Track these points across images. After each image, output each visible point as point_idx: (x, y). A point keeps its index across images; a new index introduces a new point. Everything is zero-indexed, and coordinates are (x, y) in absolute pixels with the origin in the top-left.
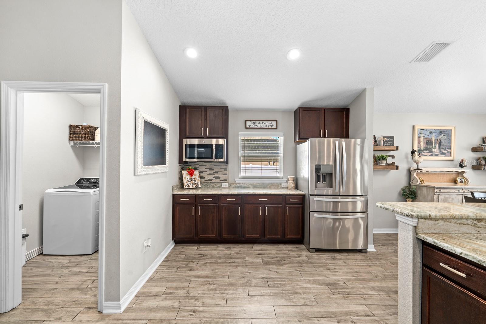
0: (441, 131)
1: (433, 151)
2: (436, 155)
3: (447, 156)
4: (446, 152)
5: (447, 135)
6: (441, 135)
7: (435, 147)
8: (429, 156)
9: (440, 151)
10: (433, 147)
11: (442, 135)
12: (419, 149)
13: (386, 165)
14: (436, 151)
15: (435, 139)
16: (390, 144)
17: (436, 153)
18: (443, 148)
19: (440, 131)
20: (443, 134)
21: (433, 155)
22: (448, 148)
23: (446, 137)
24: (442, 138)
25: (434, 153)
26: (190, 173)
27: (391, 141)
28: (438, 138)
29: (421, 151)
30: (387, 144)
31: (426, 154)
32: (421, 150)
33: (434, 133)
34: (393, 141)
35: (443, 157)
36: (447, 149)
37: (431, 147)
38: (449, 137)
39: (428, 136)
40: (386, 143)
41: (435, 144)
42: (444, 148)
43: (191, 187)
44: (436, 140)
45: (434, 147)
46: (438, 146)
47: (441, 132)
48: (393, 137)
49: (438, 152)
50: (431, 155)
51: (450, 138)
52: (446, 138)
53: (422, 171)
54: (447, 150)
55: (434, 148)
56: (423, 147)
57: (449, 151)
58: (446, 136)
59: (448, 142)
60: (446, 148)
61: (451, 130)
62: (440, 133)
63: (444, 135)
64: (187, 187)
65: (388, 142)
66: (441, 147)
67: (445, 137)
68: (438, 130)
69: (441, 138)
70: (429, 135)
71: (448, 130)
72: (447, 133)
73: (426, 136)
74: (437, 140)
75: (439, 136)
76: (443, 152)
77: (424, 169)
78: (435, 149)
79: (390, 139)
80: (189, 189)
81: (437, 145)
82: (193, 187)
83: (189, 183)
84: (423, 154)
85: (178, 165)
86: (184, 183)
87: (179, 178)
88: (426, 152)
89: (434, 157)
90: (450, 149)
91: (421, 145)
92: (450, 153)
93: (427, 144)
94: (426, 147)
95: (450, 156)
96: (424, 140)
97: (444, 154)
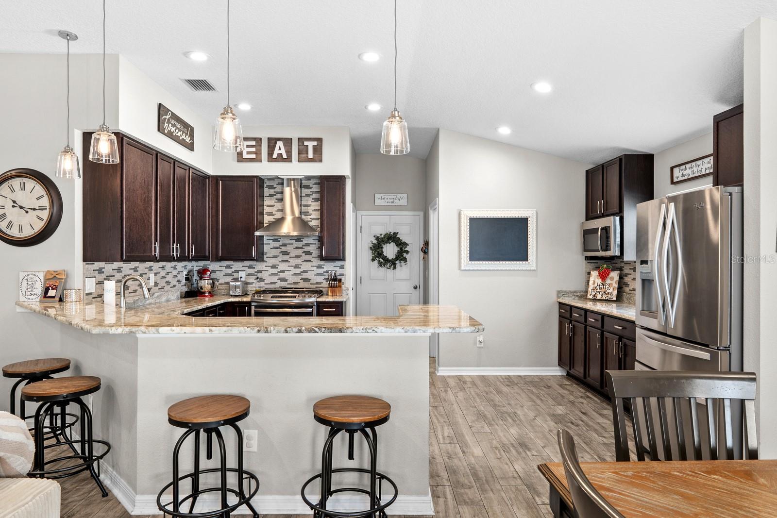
26: (602, 275)
43: (599, 297)
64: (591, 297)
80: (595, 300)
82: (602, 298)
83: (599, 290)
85: (584, 262)
86: (590, 289)
87: (584, 284)
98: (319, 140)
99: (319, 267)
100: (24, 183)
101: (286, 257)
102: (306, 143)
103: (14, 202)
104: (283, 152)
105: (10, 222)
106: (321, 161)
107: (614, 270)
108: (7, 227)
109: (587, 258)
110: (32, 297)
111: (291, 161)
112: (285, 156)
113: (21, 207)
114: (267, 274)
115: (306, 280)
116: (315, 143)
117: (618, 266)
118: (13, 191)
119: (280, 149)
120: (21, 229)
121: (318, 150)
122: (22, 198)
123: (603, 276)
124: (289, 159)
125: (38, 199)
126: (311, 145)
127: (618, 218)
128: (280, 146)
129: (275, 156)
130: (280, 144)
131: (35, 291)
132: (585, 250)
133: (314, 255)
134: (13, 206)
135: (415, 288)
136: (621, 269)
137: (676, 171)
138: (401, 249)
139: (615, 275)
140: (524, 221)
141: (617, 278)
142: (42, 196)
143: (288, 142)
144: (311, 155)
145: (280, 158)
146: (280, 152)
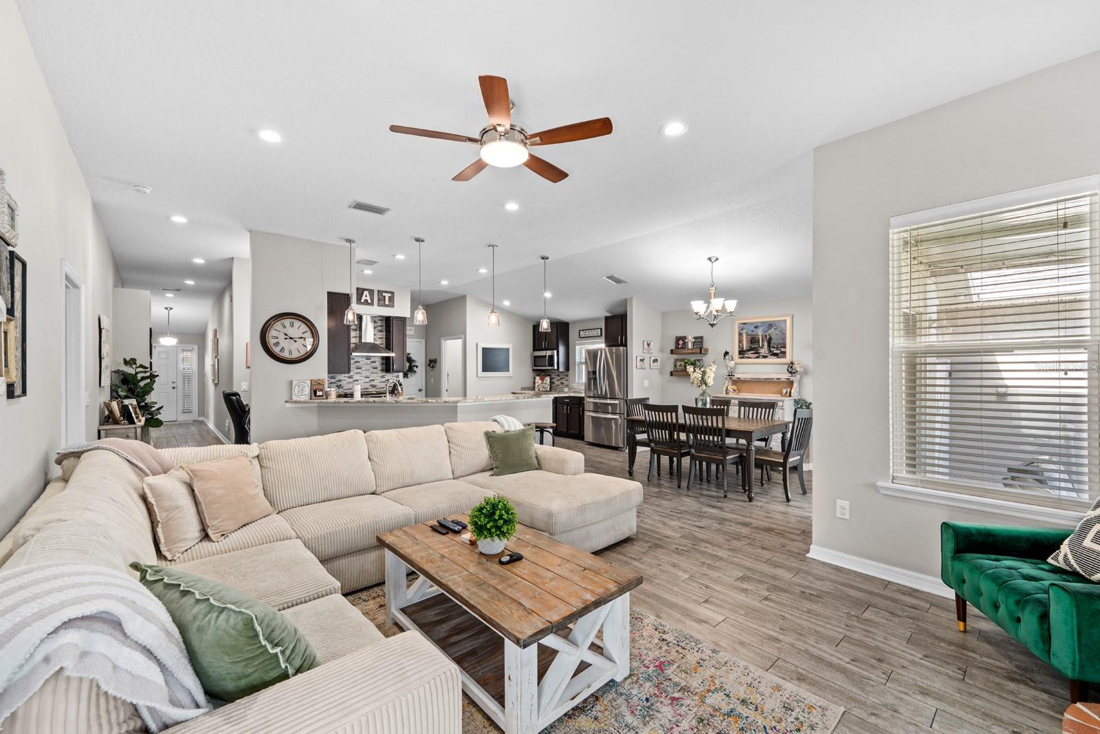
0: (771, 323)
1: (760, 351)
2: (765, 357)
3: (780, 358)
4: (778, 352)
5: (779, 328)
6: (770, 328)
7: (763, 345)
8: (755, 358)
9: (770, 351)
10: (759, 346)
11: (772, 329)
12: (741, 349)
14: (764, 351)
15: (762, 336)
16: (699, 346)
17: (764, 354)
18: (774, 347)
19: (769, 323)
21: (761, 357)
22: (782, 346)
24: (772, 333)
25: (762, 354)
28: (767, 334)
31: (750, 356)
32: (744, 351)
33: (760, 328)
34: (702, 342)
35: (774, 358)
37: (757, 346)
38: (782, 332)
39: (752, 332)
41: (762, 343)
42: (776, 347)
44: (764, 337)
45: (761, 346)
46: (767, 345)
47: (770, 325)
48: (703, 339)
49: (768, 353)
50: (758, 358)
51: (784, 332)
52: (778, 332)
54: (780, 350)
55: (761, 348)
56: (746, 347)
57: (783, 350)
58: (779, 330)
59: (782, 337)
60: (779, 347)
61: (785, 321)
63: (775, 329)
64: (537, 390)
65: (697, 344)
66: (771, 345)
68: (767, 322)
70: (754, 331)
71: (780, 321)
72: (779, 326)
73: (750, 332)
74: (766, 336)
75: (768, 331)
76: (775, 352)
78: (763, 348)
79: (700, 340)
81: (766, 343)
82: (543, 390)
83: (540, 387)
84: (747, 356)
85: (532, 372)
86: (536, 386)
87: (532, 383)
88: (750, 354)
89: (761, 360)
90: (785, 347)
91: (743, 345)
92: (785, 353)
93: (752, 342)
94: (751, 347)
95: (785, 357)
96: (746, 338)
97: (776, 355)
98: (392, 293)
99: (383, 377)
100: (293, 323)
101: (359, 371)
102: (384, 294)
103: (286, 335)
104: (368, 298)
105: (283, 348)
106: (393, 307)
107: (547, 376)
108: (280, 351)
109: (534, 370)
110: (302, 397)
111: (373, 305)
112: (369, 301)
113: (291, 338)
114: (345, 382)
115: (373, 386)
116: (390, 295)
117: (548, 373)
118: (285, 327)
119: (366, 296)
120: (290, 352)
121: (391, 299)
122: (293, 332)
123: (542, 379)
124: (372, 304)
125: (303, 333)
126: (387, 296)
127: (555, 352)
128: (366, 294)
129: (362, 301)
130: (366, 293)
131: (305, 393)
132: (535, 366)
133: (379, 369)
134: (286, 339)
135: (420, 390)
136: (549, 375)
137: (581, 332)
138: (411, 364)
139: (548, 379)
140: (508, 349)
141: (549, 380)
142: (306, 332)
143: (371, 292)
144: (387, 303)
145: (366, 303)
146: (366, 298)
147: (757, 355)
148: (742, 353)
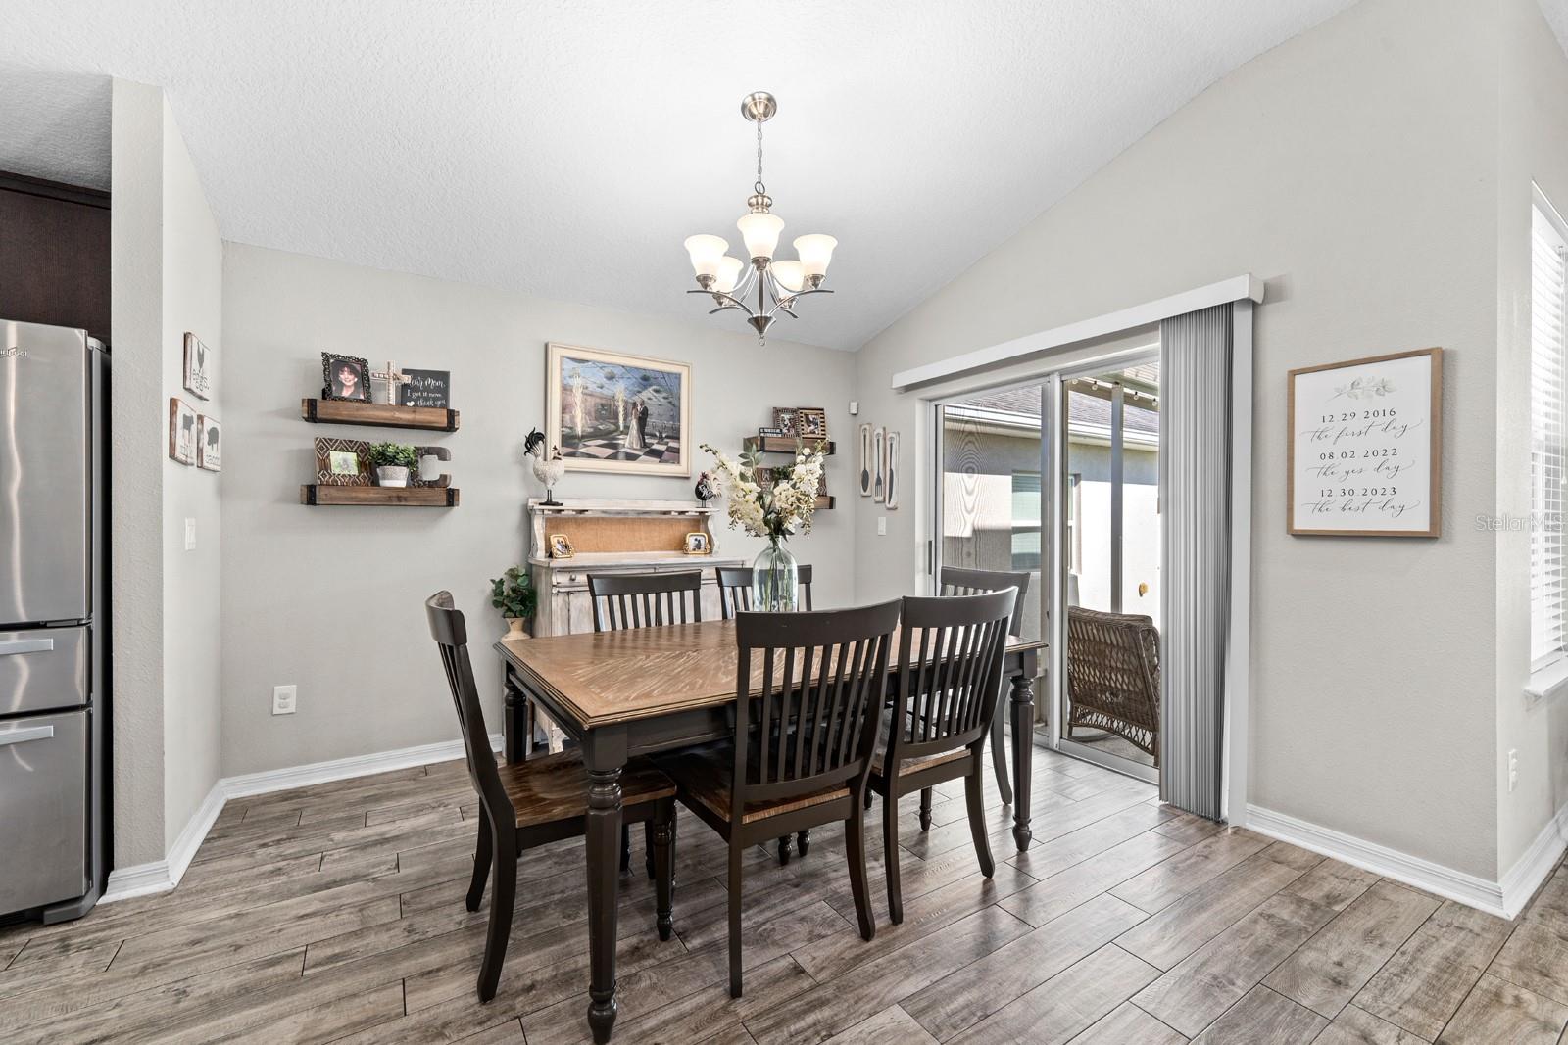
0: (648, 374)
1: (620, 441)
2: (631, 457)
3: (667, 462)
4: (663, 447)
5: (666, 391)
6: (645, 387)
7: (627, 427)
8: (607, 458)
9: (645, 445)
10: (618, 427)
11: (650, 389)
12: (568, 430)
13: (408, 486)
14: (629, 441)
15: (626, 402)
16: (430, 403)
17: (629, 451)
18: (653, 436)
19: (644, 373)
20: (654, 387)
21: (621, 456)
22: (671, 434)
23: (664, 398)
24: (650, 399)
25: (623, 450)
27: (437, 389)
28: (637, 399)
29: (577, 440)
30: (421, 402)
31: (593, 450)
32: (575, 437)
33: (621, 381)
34: (445, 392)
35: (652, 462)
36: (667, 437)
37: (613, 427)
38: (671, 399)
39: (601, 387)
40: (418, 398)
41: (625, 420)
42: (657, 434)
44: (630, 407)
45: (622, 429)
46: (635, 427)
47: (646, 379)
48: (443, 376)
49: (638, 447)
50: (614, 457)
51: (675, 402)
52: (662, 400)
53: (559, 511)
54: (667, 443)
55: (622, 433)
56: (583, 426)
57: (672, 444)
58: (665, 394)
59: (672, 413)
60: (664, 435)
61: (678, 377)
62: (643, 382)
63: (656, 391)
65: (425, 394)
66: (647, 429)
67: (660, 396)
68: (637, 369)
69: (646, 399)
70: (606, 386)
71: (669, 374)
72: (667, 385)
73: (592, 387)
74: (635, 405)
75: (639, 392)
76: (654, 447)
77: (570, 505)
78: (627, 434)
79: (431, 382)
81: (634, 424)
84: (583, 450)
88: (593, 446)
89: (622, 466)
90: (677, 438)
91: (573, 418)
92: (677, 451)
93: (599, 417)
94: (596, 428)
95: (677, 461)
96: (584, 401)
97: (657, 454)
147: (612, 451)
148: (569, 440)
